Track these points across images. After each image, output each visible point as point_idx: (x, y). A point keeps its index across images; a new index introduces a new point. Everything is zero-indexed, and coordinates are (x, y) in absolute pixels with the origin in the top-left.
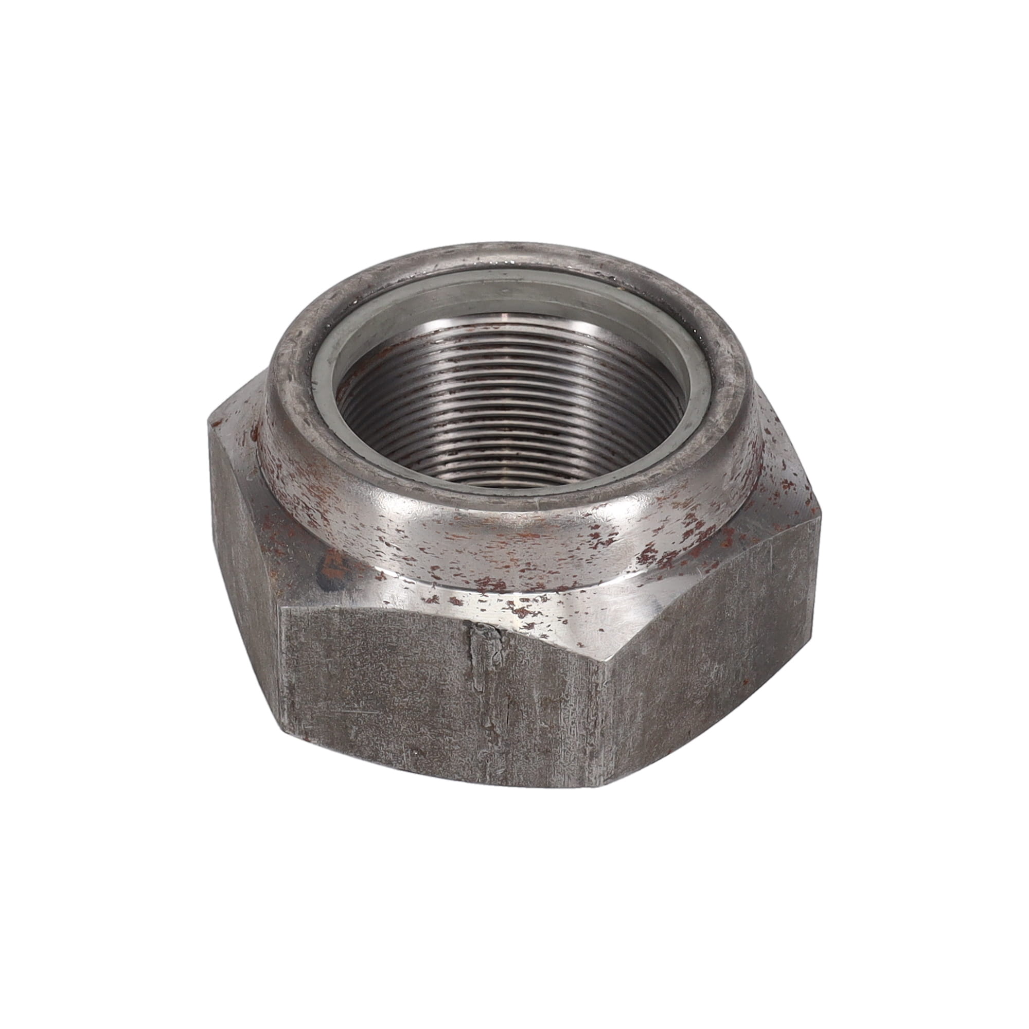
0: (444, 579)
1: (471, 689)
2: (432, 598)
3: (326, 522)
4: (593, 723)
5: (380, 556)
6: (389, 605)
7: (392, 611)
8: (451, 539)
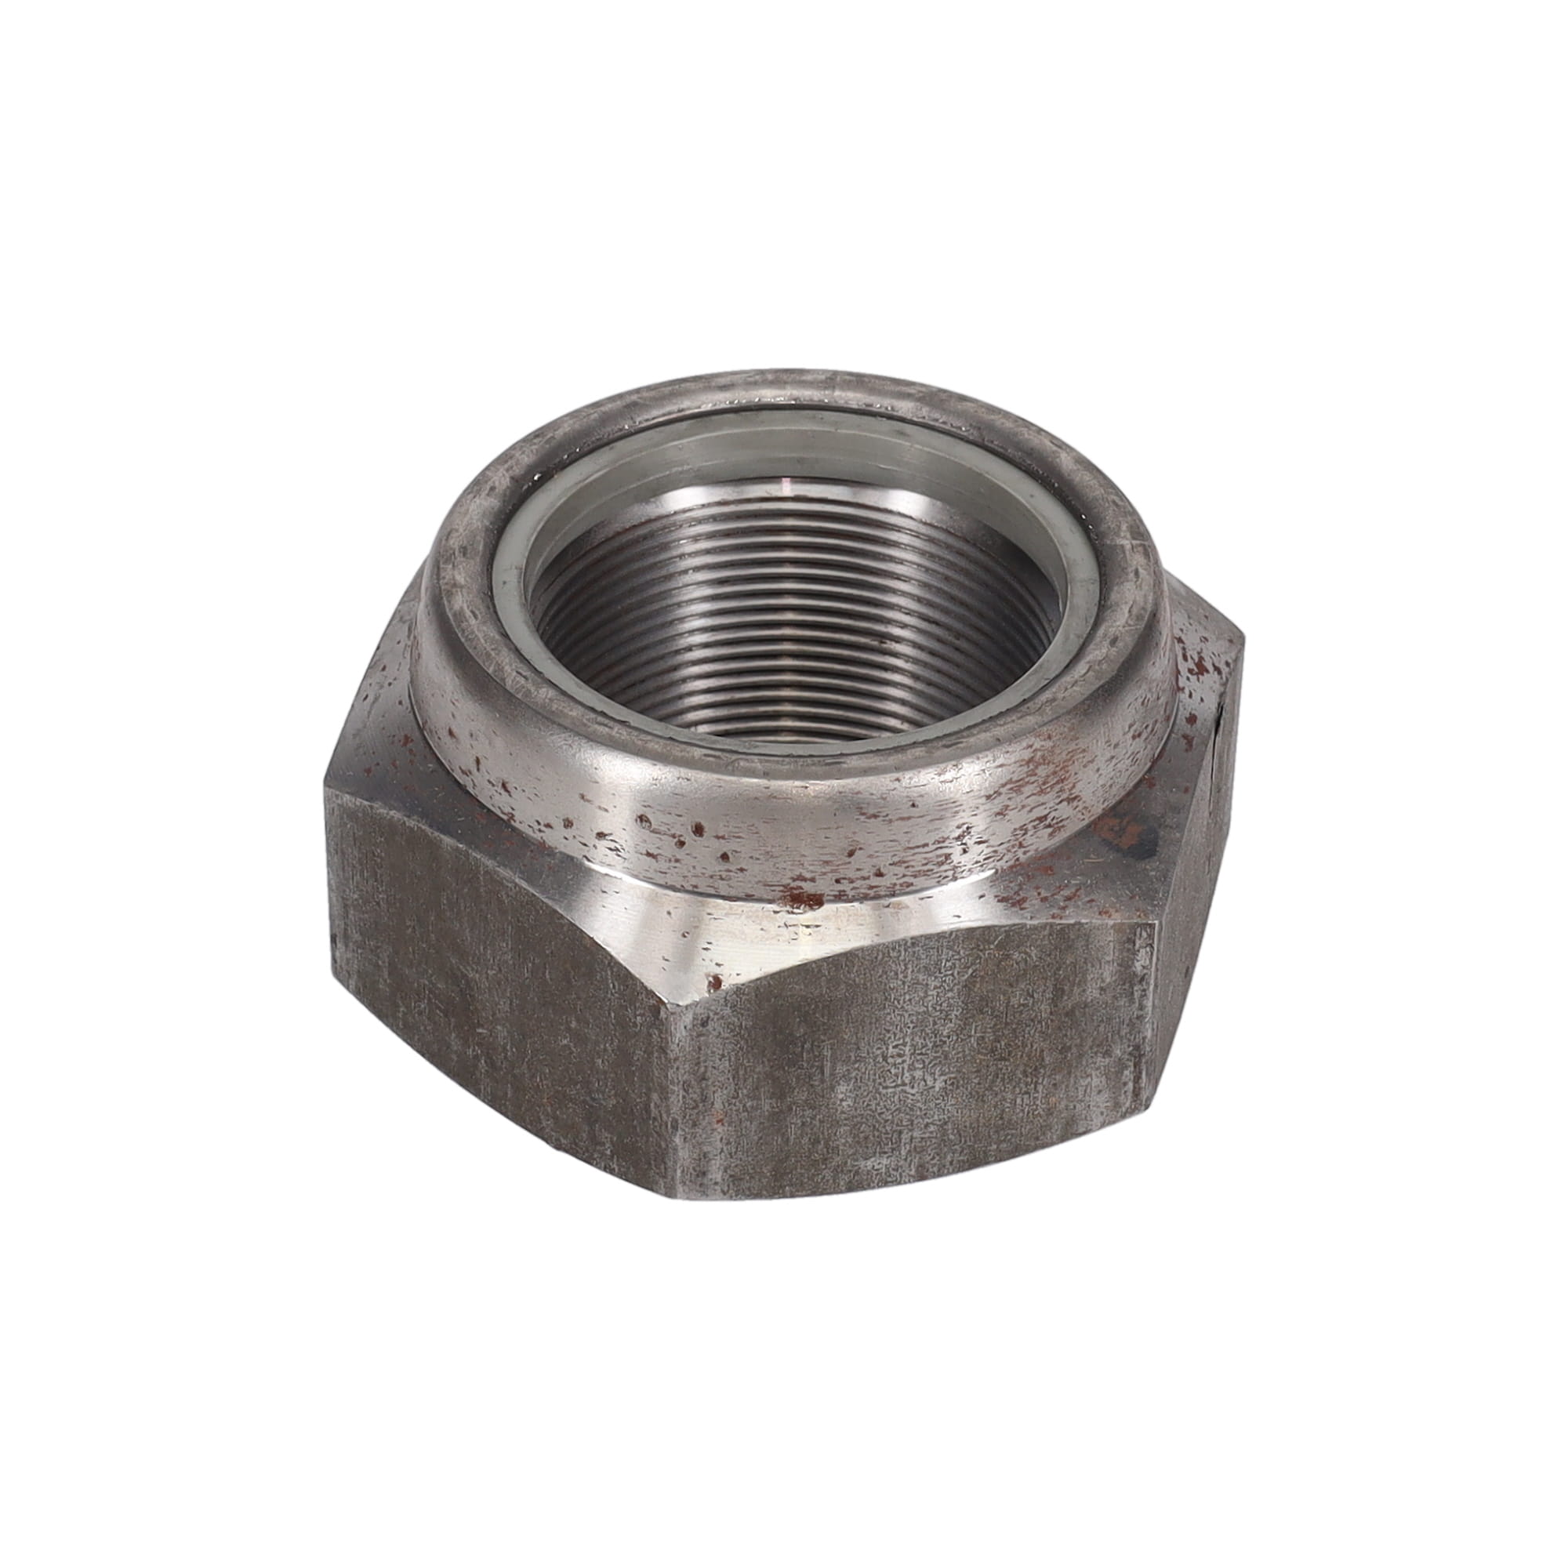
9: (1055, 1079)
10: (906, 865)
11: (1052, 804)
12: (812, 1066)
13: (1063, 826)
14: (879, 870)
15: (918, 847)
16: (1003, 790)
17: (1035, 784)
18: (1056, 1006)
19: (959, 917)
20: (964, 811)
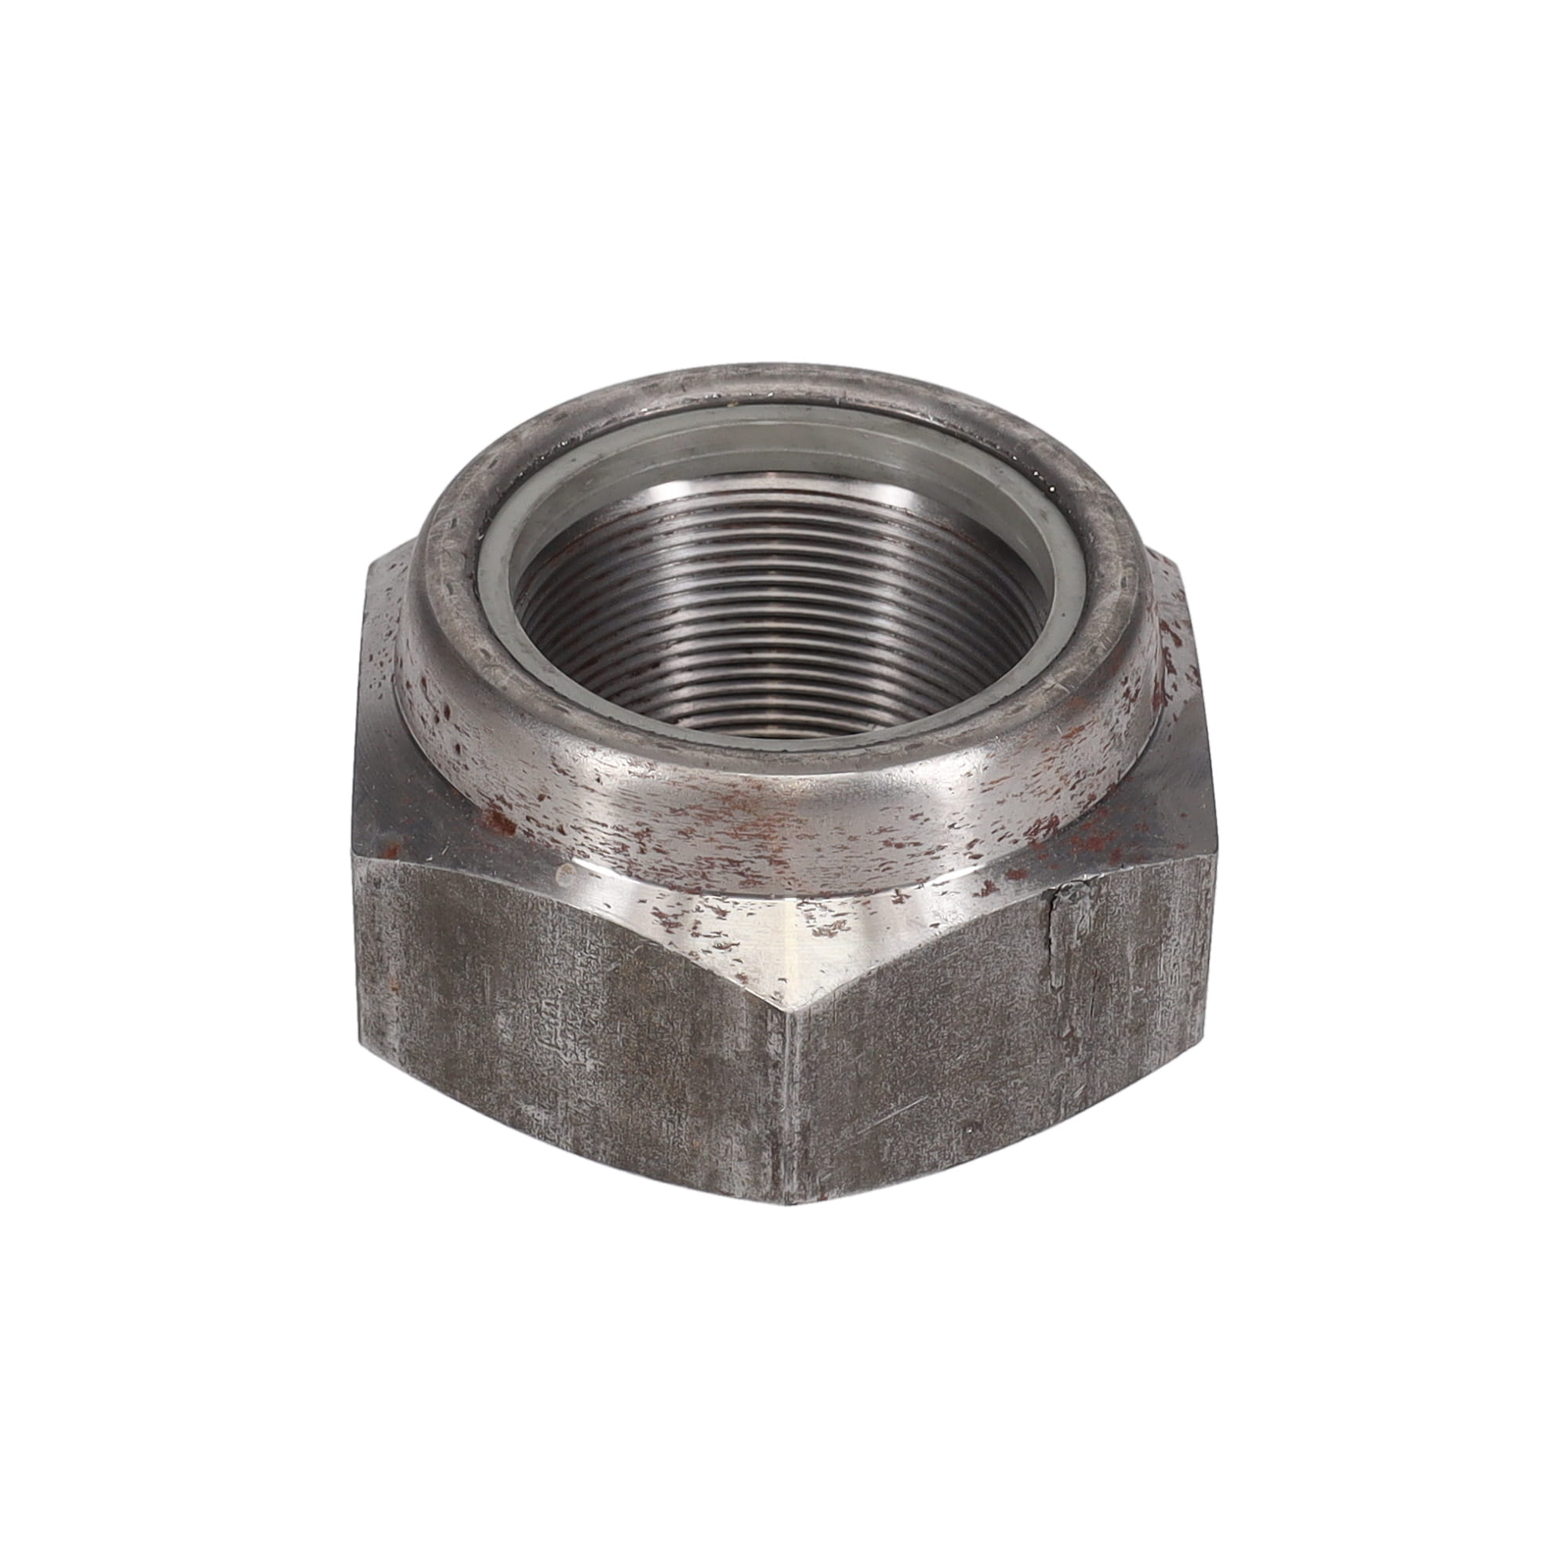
0: (985, 854)
1: (1047, 991)
2: (985, 888)
3: (780, 868)
4: (1200, 950)
5: (888, 869)
6: (940, 926)
7: (948, 933)
8: (989, 789)
9: (697, 1122)
10: (585, 835)
11: (748, 854)
12: (474, 982)
13: (760, 883)
14: (561, 826)
15: (598, 823)
16: (692, 812)
17: (730, 825)
18: (695, 1047)
19: (609, 906)
20: (646, 811)
